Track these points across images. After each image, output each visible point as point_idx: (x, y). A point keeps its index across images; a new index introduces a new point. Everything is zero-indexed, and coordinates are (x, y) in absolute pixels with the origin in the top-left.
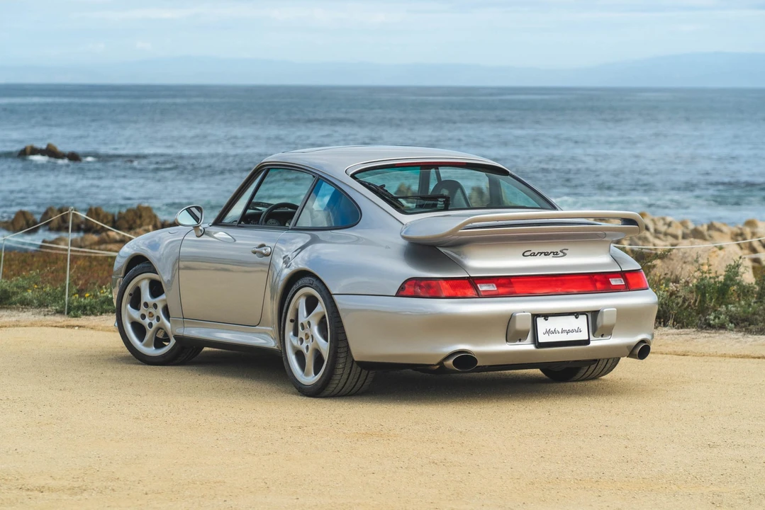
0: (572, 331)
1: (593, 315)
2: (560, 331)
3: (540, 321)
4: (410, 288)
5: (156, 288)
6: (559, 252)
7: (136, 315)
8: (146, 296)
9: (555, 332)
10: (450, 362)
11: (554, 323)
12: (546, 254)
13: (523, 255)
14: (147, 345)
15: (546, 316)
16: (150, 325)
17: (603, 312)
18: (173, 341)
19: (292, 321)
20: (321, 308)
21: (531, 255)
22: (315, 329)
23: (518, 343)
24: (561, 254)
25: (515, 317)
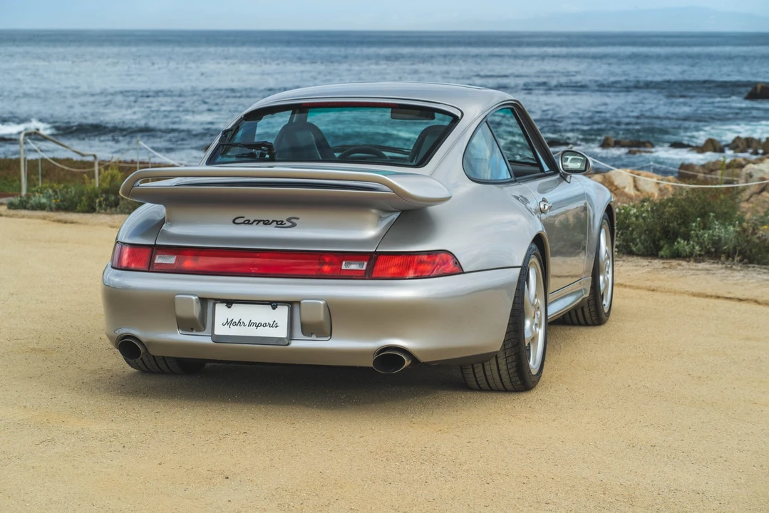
0: (265, 325)
2: (247, 323)
3: (219, 307)
6: (285, 221)
9: (240, 323)
11: (238, 312)
12: (266, 223)
13: (234, 222)
21: (244, 223)
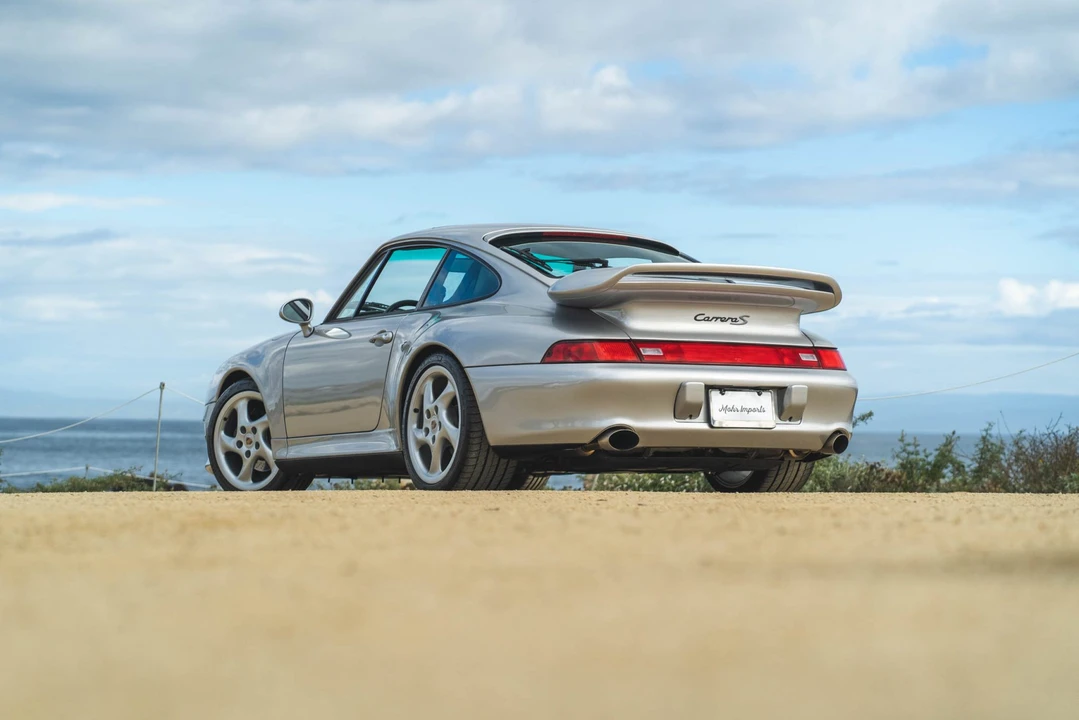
0: (754, 410)
1: (780, 392)
2: (739, 409)
3: (715, 395)
4: (558, 353)
5: (256, 409)
6: (738, 319)
7: (231, 443)
8: (243, 419)
9: (732, 409)
10: (606, 440)
11: (731, 398)
12: (723, 320)
13: (695, 319)
14: (243, 479)
15: (723, 389)
16: (248, 453)
17: (791, 390)
18: (275, 470)
19: (416, 411)
20: (451, 388)
21: (704, 319)
22: (443, 413)
23: (688, 420)
24: (741, 322)
25: (685, 386)
